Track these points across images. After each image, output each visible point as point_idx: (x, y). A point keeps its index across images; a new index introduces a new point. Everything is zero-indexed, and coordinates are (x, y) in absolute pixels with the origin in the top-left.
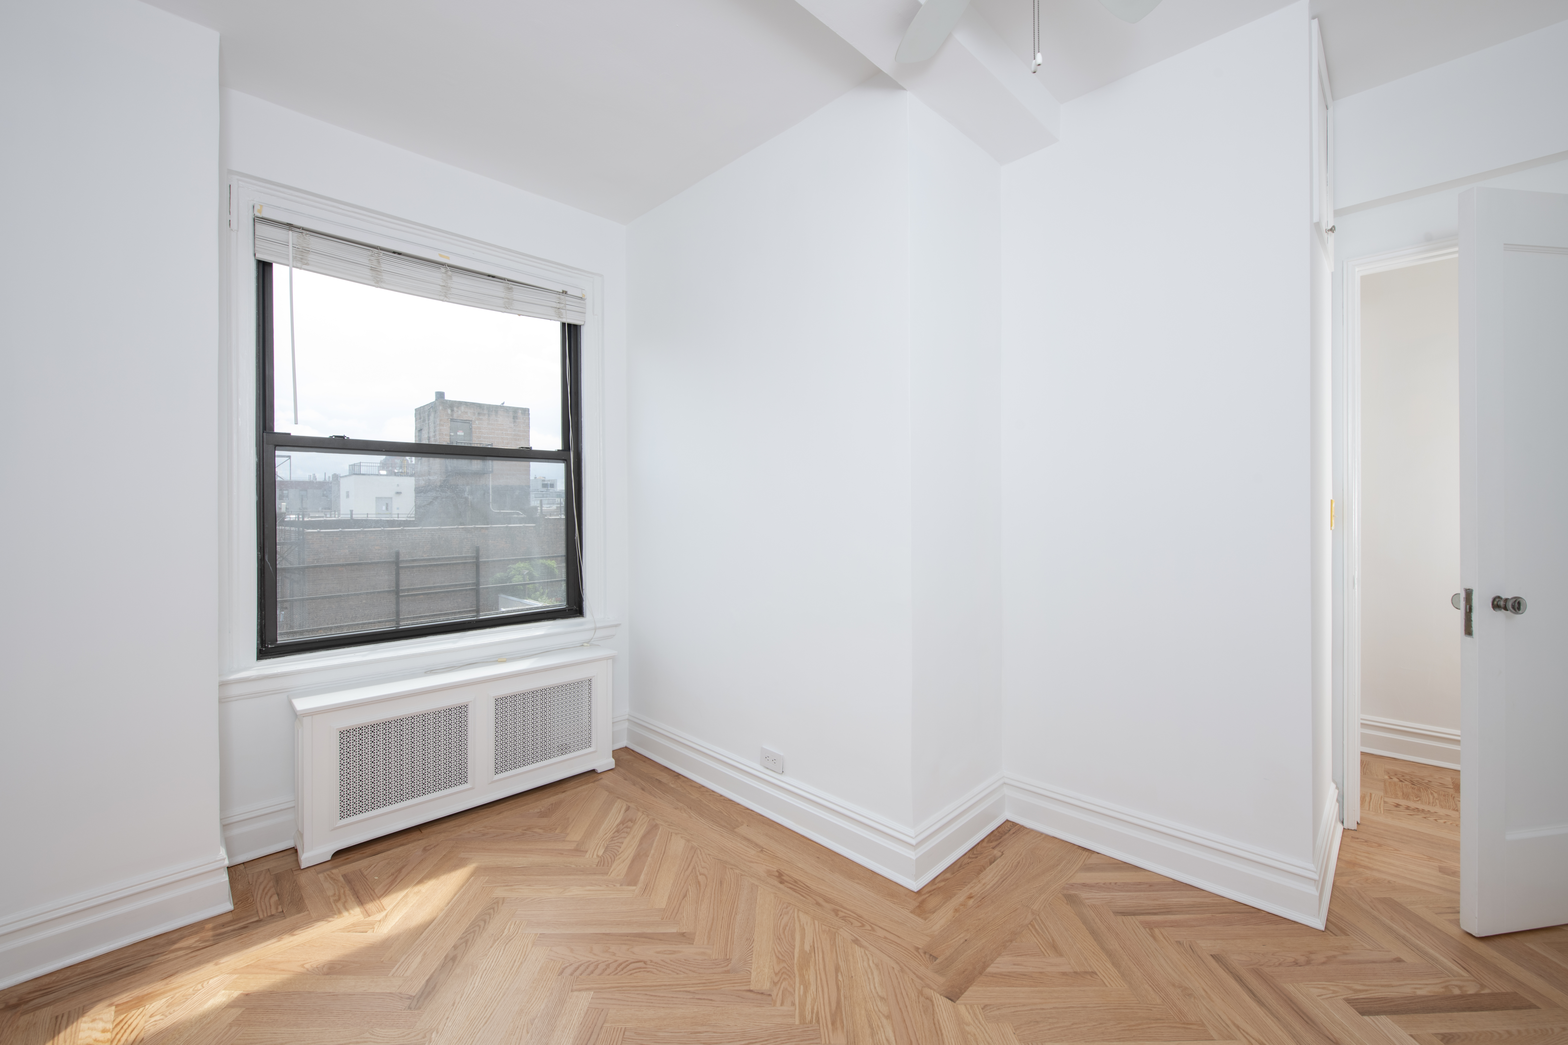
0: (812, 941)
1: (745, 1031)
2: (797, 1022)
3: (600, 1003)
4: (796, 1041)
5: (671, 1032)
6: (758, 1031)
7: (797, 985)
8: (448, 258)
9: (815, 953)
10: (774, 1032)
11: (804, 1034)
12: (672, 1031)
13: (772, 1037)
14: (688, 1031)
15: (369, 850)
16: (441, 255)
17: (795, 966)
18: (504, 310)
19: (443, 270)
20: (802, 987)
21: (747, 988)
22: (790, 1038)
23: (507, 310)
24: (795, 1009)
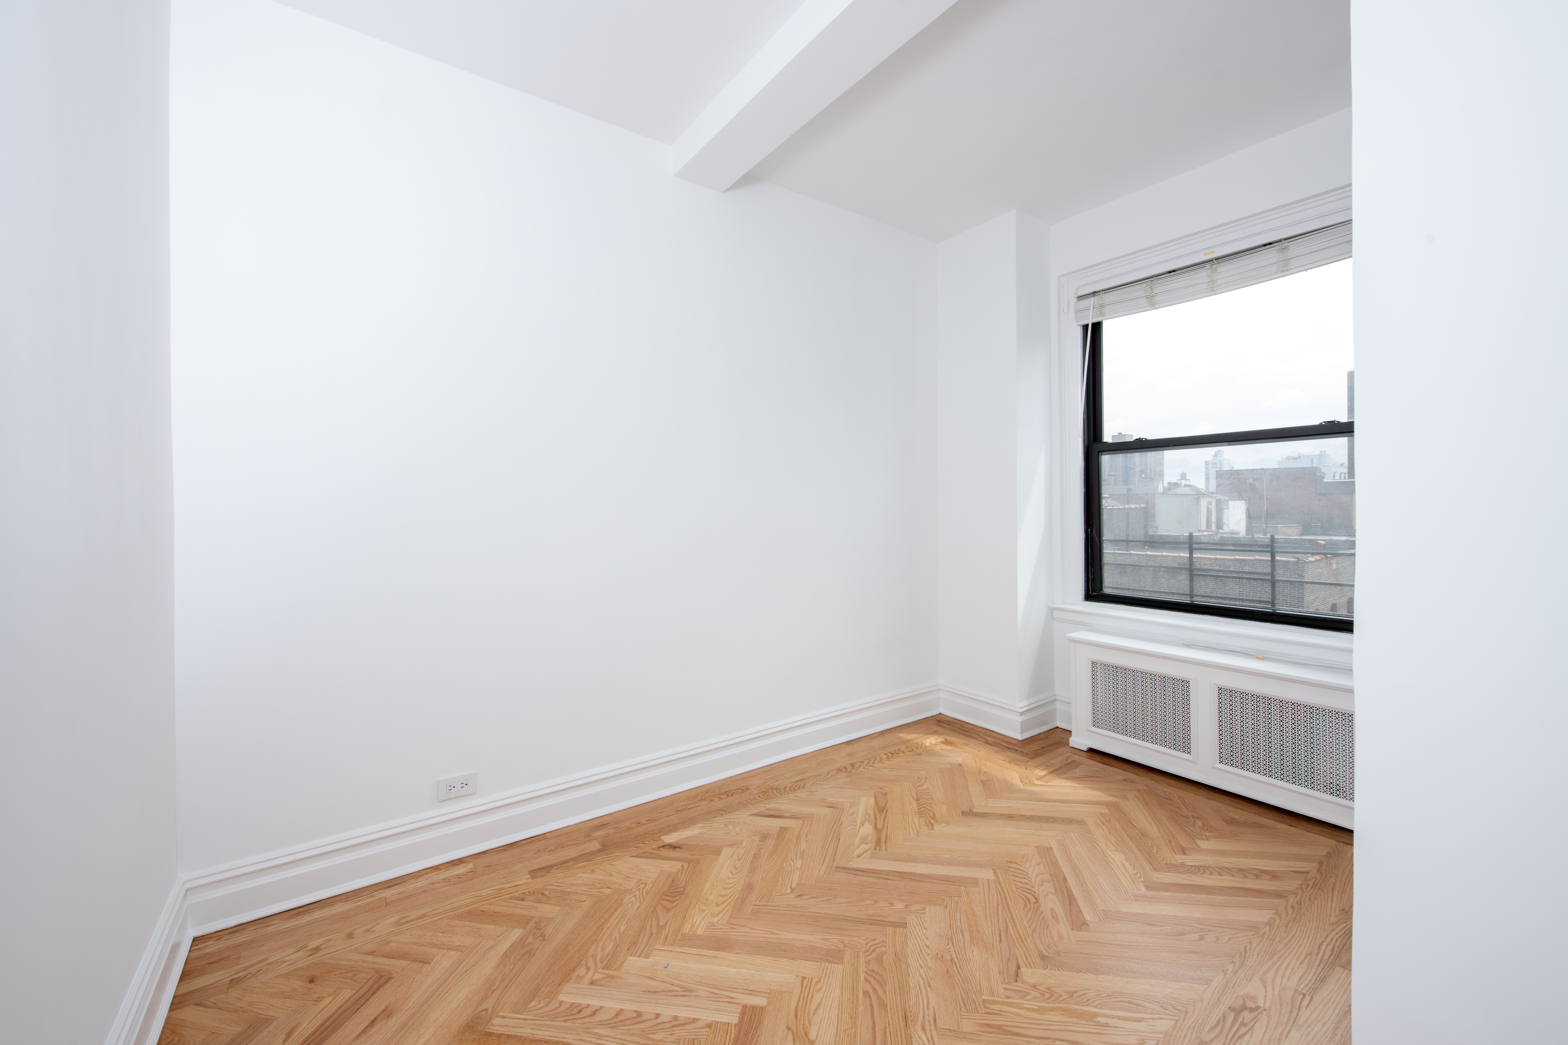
0: (1117, 1026)
1: (968, 961)
2: (983, 997)
3: (983, 883)
4: (961, 994)
5: (960, 920)
6: (969, 969)
7: (1038, 1004)
8: (1213, 252)
9: (1095, 1026)
10: (970, 980)
11: (971, 1001)
12: (962, 920)
13: (964, 978)
14: (964, 928)
15: (1106, 760)
16: (1205, 254)
17: (1067, 1005)
18: (1280, 275)
19: (1208, 266)
20: (1036, 1007)
21: (1021, 964)
22: (965, 990)
23: (1284, 274)
24: (1002, 998)
